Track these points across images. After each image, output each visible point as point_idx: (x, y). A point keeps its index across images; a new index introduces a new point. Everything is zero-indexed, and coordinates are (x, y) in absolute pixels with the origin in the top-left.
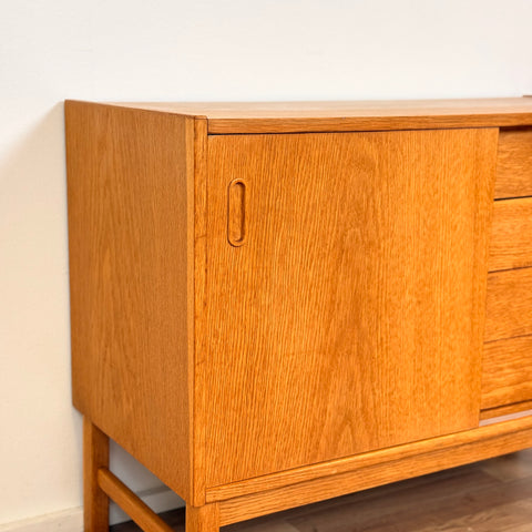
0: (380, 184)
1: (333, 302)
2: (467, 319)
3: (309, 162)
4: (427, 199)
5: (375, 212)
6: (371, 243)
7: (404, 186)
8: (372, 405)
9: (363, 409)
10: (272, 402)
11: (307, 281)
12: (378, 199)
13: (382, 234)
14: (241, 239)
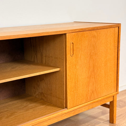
0: (97, 41)
1: (89, 67)
2: (114, 68)
3: (85, 37)
4: (106, 43)
5: (97, 47)
6: (96, 54)
7: (101, 41)
8: (97, 88)
9: (95, 89)
10: (79, 89)
11: (85, 63)
12: (97, 44)
13: (98, 51)
14: (73, 55)
